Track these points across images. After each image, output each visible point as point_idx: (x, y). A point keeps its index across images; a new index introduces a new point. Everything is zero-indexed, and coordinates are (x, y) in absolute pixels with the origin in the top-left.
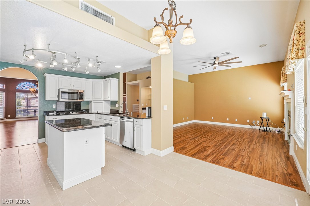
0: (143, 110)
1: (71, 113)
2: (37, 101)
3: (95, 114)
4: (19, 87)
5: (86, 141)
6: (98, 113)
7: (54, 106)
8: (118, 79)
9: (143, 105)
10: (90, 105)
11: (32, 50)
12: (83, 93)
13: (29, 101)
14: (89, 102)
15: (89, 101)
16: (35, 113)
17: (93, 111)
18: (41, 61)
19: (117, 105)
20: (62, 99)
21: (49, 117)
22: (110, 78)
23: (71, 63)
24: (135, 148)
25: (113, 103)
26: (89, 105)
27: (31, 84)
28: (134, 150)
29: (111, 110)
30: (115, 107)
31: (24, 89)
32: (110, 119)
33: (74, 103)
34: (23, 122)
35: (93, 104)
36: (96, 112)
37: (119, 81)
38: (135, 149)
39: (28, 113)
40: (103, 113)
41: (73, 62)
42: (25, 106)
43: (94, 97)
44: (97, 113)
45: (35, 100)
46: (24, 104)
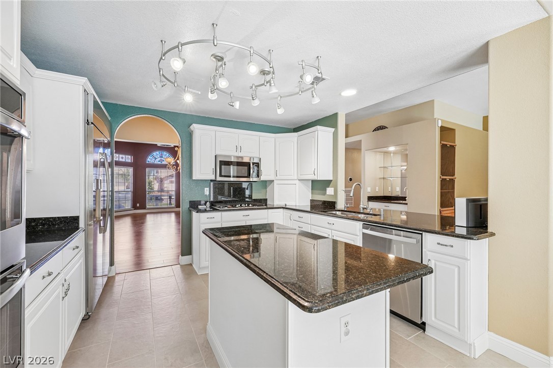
0: (370, 202)
1: (237, 206)
2: (172, 182)
3: (282, 209)
4: (150, 160)
5: (346, 324)
6: (287, 207)
7: (207, 190)
8: (333, 130)
9: (369, 189)
10: (268, 189)
11: (178, 47)
12: (258, 163)
13: (161, 181)
14: (266, 184)
15: (266, 181)
16: (170, 201)
17: (277, 203)
18: (191, 90)
19: (330, 191)
20: (221, 176)
21: (201, 214)
22: (319, 127)
23: (252, 87)
24: (423, 320)
25: (319, 185)
26: (266, 188)
27: (166, 154)
28: (422, 326)
29: (312, 201)
30: (325, 194)
31: (157, 162)
32: (328, 226)
33: (231, 184)
34: (155, 215)
35: (276, 186)
36: (282, 204)
37: (335, 135)
38: (424, 324)
39: (162, 200)
40: (297, 208)
41: (256, 85)
42: (157, 190)
43: (278, 172)
44: (284, 206)
45: (168, 181)
46: (156, 186)
